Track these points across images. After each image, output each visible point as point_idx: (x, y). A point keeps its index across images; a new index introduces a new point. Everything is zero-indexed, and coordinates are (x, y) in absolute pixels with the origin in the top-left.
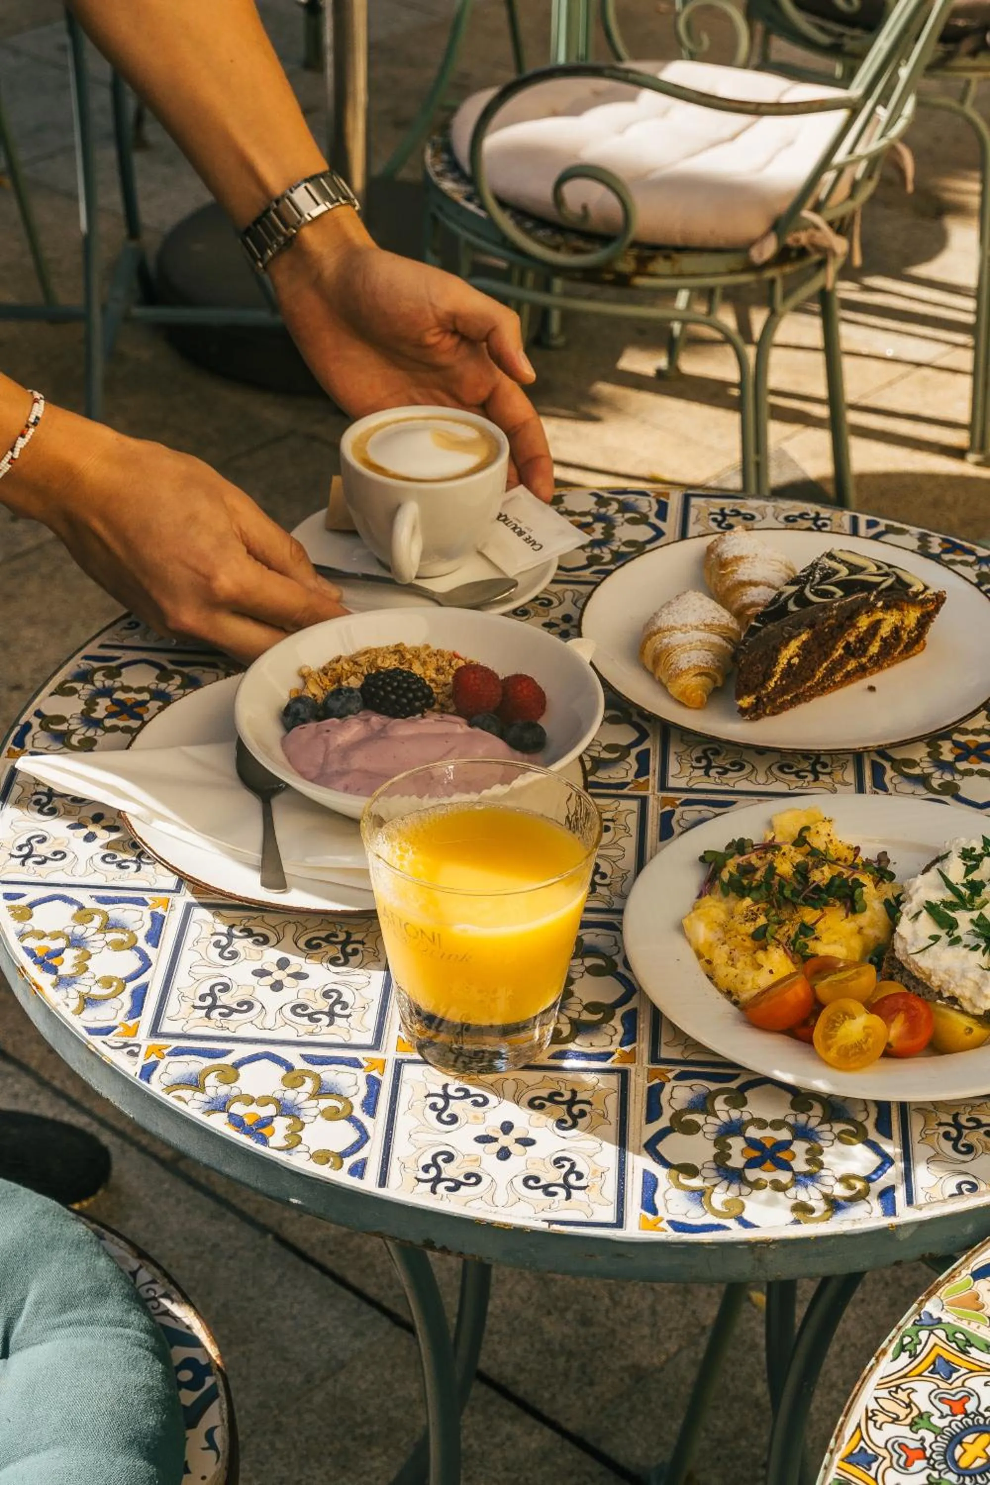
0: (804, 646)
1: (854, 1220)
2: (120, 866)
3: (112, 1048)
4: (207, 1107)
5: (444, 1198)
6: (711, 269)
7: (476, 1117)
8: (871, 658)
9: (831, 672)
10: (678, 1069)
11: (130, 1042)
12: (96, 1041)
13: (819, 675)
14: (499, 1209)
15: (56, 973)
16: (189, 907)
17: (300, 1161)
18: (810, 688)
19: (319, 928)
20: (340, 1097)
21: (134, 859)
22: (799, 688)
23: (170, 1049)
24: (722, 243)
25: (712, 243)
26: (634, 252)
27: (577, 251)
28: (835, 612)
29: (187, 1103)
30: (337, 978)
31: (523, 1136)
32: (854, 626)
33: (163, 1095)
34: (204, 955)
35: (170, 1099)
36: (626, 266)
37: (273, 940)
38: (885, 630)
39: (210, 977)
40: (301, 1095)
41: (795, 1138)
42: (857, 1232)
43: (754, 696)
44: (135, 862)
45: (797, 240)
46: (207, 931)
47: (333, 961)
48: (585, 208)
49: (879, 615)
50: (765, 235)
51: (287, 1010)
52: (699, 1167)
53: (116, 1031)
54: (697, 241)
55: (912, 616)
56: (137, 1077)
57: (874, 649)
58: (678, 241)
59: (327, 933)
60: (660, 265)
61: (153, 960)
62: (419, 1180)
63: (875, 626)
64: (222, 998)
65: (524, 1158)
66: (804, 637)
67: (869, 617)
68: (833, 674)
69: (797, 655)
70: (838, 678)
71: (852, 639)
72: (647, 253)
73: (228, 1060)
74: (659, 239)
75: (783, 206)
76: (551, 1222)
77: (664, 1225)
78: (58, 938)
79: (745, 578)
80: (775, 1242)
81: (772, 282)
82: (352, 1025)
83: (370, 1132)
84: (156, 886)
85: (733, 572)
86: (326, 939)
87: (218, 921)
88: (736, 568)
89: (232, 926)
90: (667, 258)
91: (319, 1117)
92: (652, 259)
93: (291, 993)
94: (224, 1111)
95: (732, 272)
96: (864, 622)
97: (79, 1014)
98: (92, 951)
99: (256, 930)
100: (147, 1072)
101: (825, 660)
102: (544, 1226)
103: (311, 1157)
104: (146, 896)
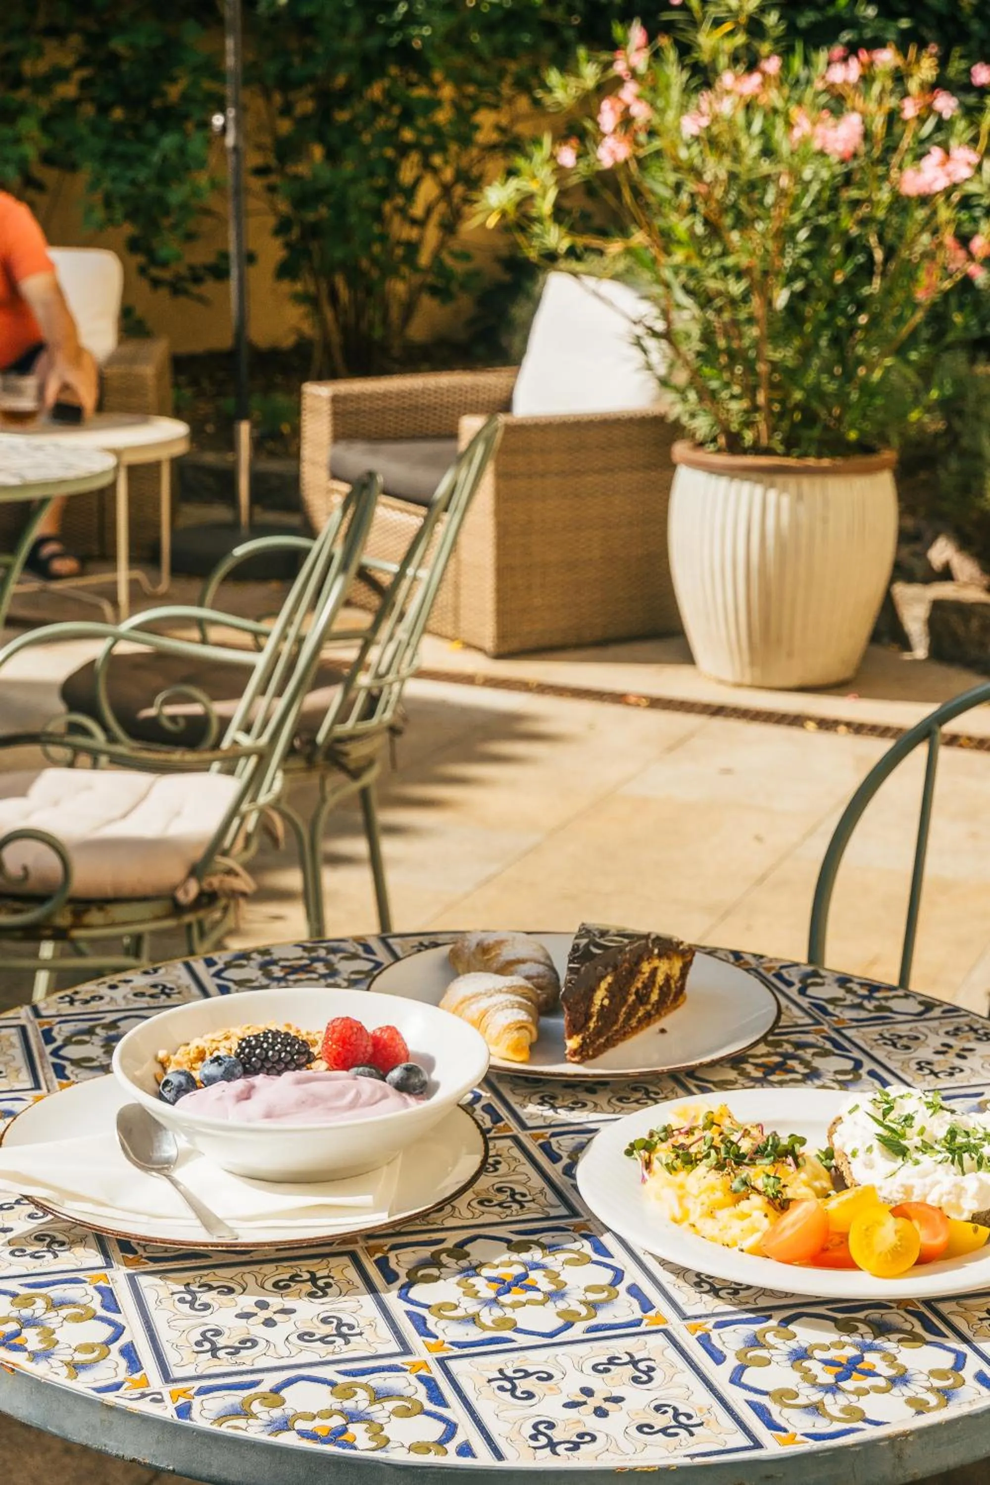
0: (610, 989)
1: (970, 1402)
2: (33, 1256)
3: (131, 1399)
4: (270, 1428)
5: (571, 1457)
6: (138, 917)
7: (551, 1389)
8: (653, 1005)
9: (629, 1016)
10: (713, 1320)
11: (147, 1392)
12: (110, 1398)
13: (621, 1019)
14: (631, 1456)
15: (26, 1350)
16: (131, 1278)
17: (398, 1455)
18: (617, 1031)
19: (277, 1272)
20: (401, 1397)
21: (45, 1249)
22: (609, 1030)
23: (195, 1390)
24: (149, 891)
25: (140, 891)
26: (69, 908)
27: (16, 912)
28: (628, 956)
29: (245, 1430)
30: (327, 1307)
31: (609, 1396)
32: (640, 972)
33: (215, 1428)
34: (175, 1311)
35: (225, 1429)
36: (63, 920)
37: (239, 1289)
38: (660, 979)
39: (194, 1327)
40: (361, 1401)
41: (863, 1352)
42: (979, 1411)
43: (580, 1037)
44: (49, 1251)
45: (211, 884)
46: (164, 1293)
47: (311, 1295)
48: (25, 869)
49: (656, 963)
50: (185, 881)
51: (294, 1339)
52: (796, 1389)
53: (125, 1386)
54: (126, 891)
55: (678, 964)
56: (176, 1417)
57: (654, 997)
58: (110, 892)
59: (289, 1275)
60: (94, 917)
61: (124, 1323)
62: (535, 1448)
63: (654, 972)
64: (219, 1341)
65: (624, 1412)
66: (609, 979)
67: (649, 963)
68: (630, 1019)
69: (606, 997)
70: (634, 1022)
71: (639, 985)
72: (81, 907)
73: (264, 1388)
74: (94, 894)
75: (198, 854)
76: (692, 1456)
77: (799, 1438)
78: (7, 1322)
79: (512, 958)
80: (912, 1432)
81: (189, 926)
82: (370, 1340)
83: (454, 1419)
84: (83, 1267)
85: (498, 955)
86: (292, 1278)
87: (168, 1282)
88: (498, 952)
89: (188, 1285)
90: (101, 909)
91: (392, 1417)
92: (87, 911)
93: (286, 1327)
94: (289, 1430)
95: (157, 918)
96: (646, 968)
97: (75, 1378)
98: (52, 1327)
99: (215, 1284)
100: (184, 1411)
101: (623, 1006)
102: (687, 1461)
103: (409, 1450)
104: (81, 1275)
